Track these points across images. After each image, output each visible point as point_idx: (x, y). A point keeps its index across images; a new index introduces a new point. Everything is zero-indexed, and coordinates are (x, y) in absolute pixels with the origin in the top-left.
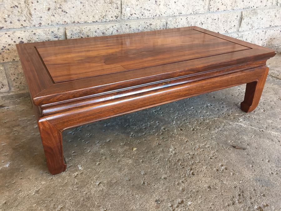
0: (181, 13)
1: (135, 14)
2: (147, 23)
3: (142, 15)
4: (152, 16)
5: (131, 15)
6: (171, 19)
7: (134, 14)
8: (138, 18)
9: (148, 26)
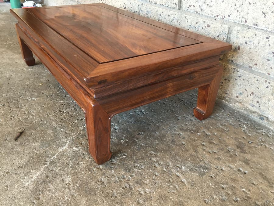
0: (256, 25)
1: (194, 6)
2: (205, 22)
3: (202, 10)
4: (214, 16)
5: (190, 6)
6: (239, 28)
7: (192, 6)
8: (197, 12)
9: (205, 27)
